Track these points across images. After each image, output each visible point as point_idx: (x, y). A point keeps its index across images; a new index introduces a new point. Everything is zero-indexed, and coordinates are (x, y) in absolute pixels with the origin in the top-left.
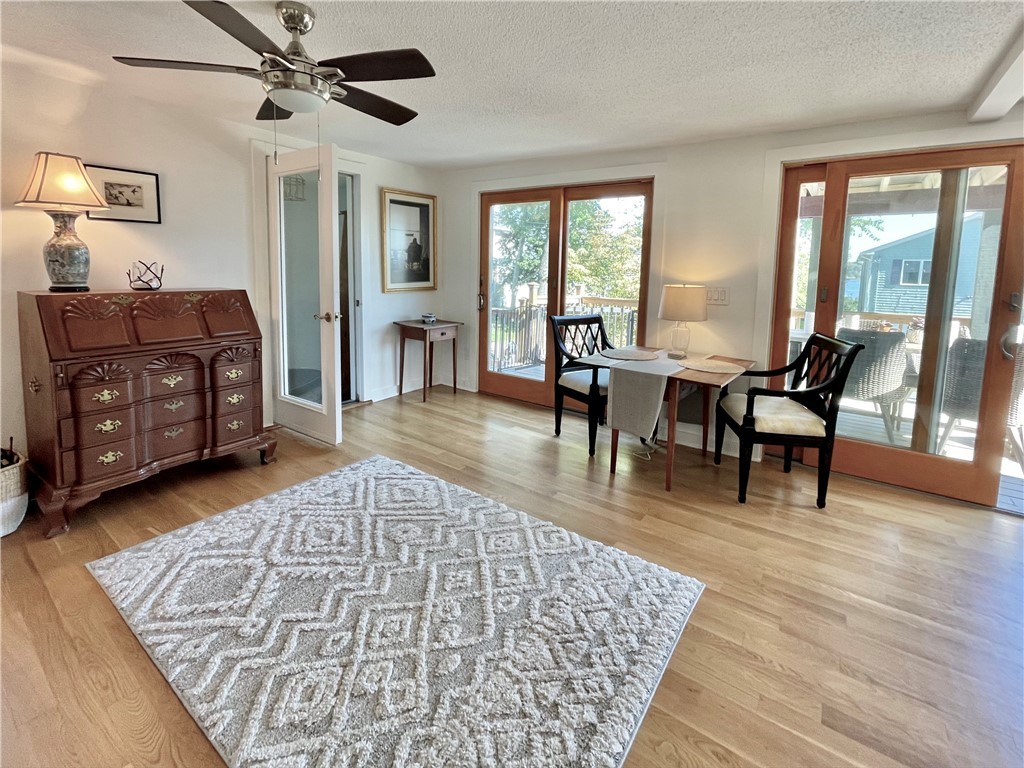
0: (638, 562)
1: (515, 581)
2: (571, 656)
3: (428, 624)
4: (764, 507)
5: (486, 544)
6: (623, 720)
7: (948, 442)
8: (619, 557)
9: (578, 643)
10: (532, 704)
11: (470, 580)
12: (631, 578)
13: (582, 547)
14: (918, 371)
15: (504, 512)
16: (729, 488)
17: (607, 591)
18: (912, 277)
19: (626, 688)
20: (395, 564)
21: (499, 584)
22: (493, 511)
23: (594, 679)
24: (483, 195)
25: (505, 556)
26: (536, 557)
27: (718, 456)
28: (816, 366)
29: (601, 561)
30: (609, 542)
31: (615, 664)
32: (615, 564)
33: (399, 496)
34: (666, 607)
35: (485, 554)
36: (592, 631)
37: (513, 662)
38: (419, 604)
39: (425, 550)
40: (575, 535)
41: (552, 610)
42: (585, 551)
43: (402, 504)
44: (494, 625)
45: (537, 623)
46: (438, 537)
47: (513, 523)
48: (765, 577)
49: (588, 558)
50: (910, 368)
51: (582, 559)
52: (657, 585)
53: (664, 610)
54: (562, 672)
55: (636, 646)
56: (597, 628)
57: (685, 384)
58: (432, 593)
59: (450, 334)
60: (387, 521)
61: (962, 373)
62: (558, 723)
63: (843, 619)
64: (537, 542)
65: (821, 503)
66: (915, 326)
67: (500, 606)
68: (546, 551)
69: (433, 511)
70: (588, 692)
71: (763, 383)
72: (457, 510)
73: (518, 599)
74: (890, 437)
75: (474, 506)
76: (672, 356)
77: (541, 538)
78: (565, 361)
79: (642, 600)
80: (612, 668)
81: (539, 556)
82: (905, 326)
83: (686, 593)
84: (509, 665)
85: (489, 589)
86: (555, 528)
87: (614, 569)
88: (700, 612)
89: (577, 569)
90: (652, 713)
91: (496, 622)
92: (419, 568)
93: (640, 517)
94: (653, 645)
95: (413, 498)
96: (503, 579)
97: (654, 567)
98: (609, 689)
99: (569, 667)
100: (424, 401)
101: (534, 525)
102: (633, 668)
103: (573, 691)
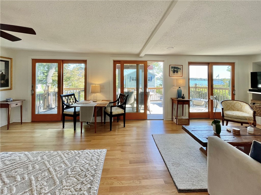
0: (92, 151)
1: (61, 168)
2: (81, 177)
3: (36, 192)
4: (115, 130)
5: (49, 163)
6: (96, 183)
7: (141, 110)
8: (88, 151)
9: (82, 173)
10: (75, 192)
11: (47, 174)
12: (91, 155)
13: (78, 153)
14: (136, 98)
15: (52, 153)
16: (108, 129)
17: (86, 160)
18: (133, 80)
19: (95, 177)
20: (15, 183)
21: (57, 171)
22: (48, 154)
23: (88, 179)
24: (33, 60)
25: (56, 164)
26: (66, 160)
27: (105, 122)
28: (121, 99)
29: (83, 154)
30: (84, 149)
31: (92, 173)
32: (87, 153)
33: (8, 163)
34: (100, 157)
35: (50, 166)
36: (85, 169)
37: (67, 186)
38: (30, 188)
39: (27, 174)
40: (75, 151)
41: (74, 170)
42: (79, 153)
43: (11, 165)
44: (58, 181)
45: (71, 174)
46: (31, 168)
47: (57, 154)
48: (117, 143)
49: (80, 155)
50: (135, 98)
51: (79, 155)
52: (97, 153)
53: (100, 158)
54: (80, 181)
55: (96, 167)
56: (86, 168)
57: (98, 107)
58: (34, 183)
59: (19, 104)
60: (6, 172)
61: (141, 98)
62: (82, 192)
63: (130, 145)
64: (65, 157)
65: (124, 126)
66: (135, 90)
67: (59, 176)
68: (68, 158)
69: (25, 162)
70: (87, 182)
71: (112, 104)
72: (35, 158)
73: (64, 172)
74: (133, 111)
75: (41, 155)
76: (94, 102)
77: (66, 155)
78: (65, 107)
79: (94, 159)
80: (91, 174)
81: (67, 160)
82: (133, 90)
83: (104, 153)
84: (66, 187)
85: (54, 173)
86: (69, 151)
87: (87, 154)
88: (107, 155)
89: (78, 158)
90: (102, 178)
91: (58, 180)
92: (26, 179)
93: (90, 141)
94: (99, 166)
95: (15, 161)
96: (58, 169)
97: (96, 150)
98: (92, 178)
99: (82, 179)
100: (8, 129)
101: (63, 153)
102: (96, 172)
103: (84, 183)
